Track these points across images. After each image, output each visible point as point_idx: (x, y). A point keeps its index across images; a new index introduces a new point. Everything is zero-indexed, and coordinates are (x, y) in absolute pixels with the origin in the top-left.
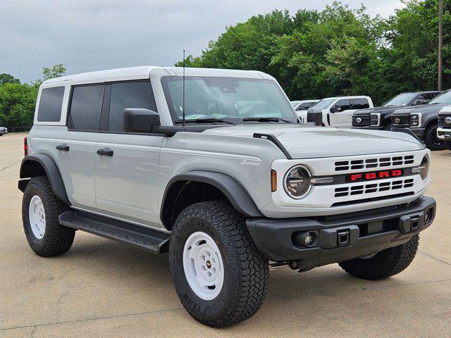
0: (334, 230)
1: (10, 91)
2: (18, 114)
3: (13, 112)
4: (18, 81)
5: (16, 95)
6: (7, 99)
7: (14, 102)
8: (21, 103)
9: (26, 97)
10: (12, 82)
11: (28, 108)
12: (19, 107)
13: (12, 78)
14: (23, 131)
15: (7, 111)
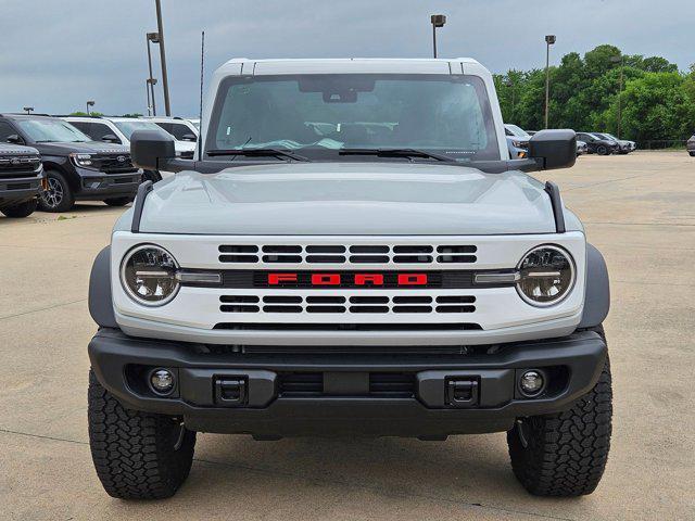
0: (209, 374)
1: (652, 85)
2: (657, 121)
3: (650, 118)
4: (675, 67)
5: (658, 92)
6: (645, 98)
7: (655, 101)
8: (664, 104)
9: (673, 94)
10: (665, 70)
11: (674, 111)
12: (660, 109)
13: (666, 63)
14: (663, 148)
15: (641, 115)
